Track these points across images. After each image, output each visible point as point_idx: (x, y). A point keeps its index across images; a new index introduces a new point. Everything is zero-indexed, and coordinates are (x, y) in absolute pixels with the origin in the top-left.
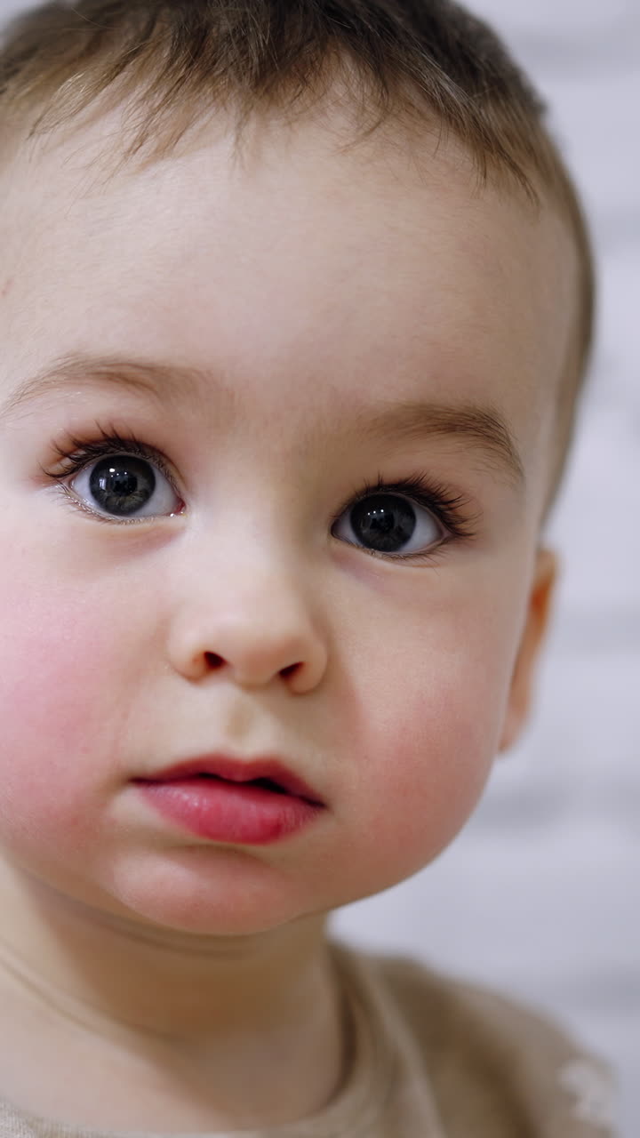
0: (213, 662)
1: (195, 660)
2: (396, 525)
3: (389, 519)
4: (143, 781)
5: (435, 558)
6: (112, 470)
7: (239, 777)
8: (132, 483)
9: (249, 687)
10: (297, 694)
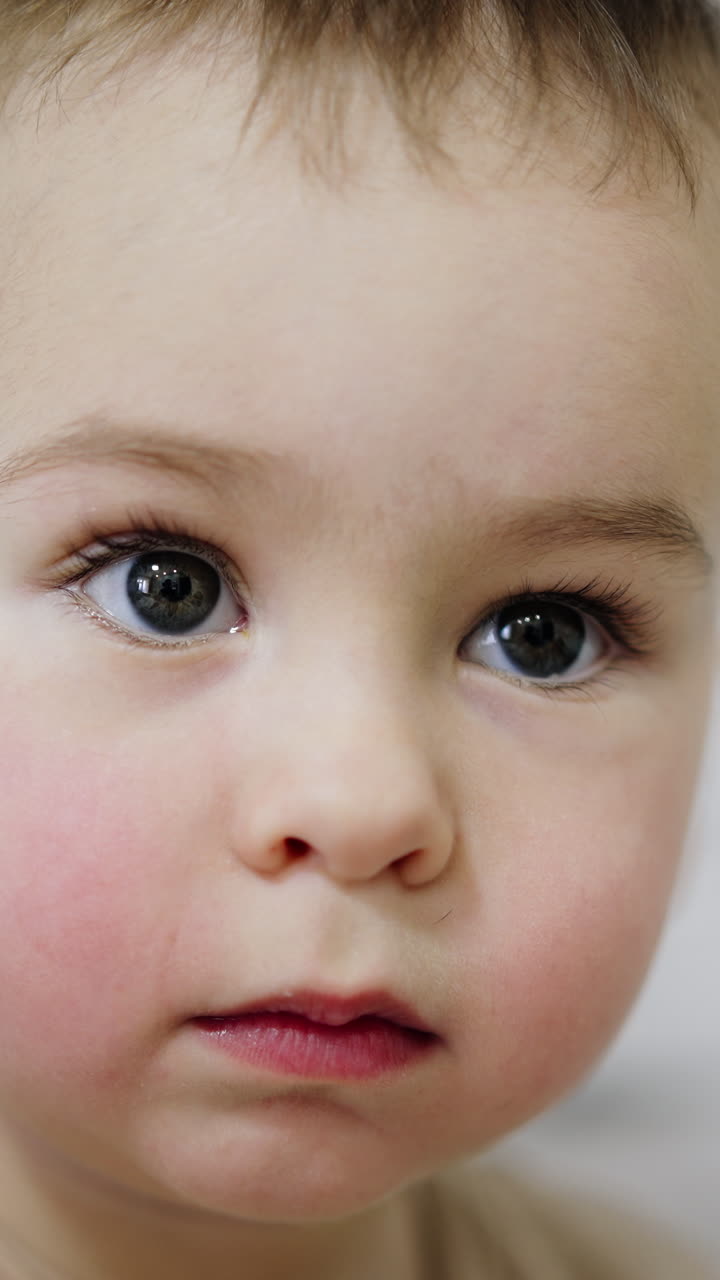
0: (296, 849)
1: (273, 849)
2: (556, 636)
3: (547, 629)
4: (209, 1021)
5: (599, 687)
6: (155, 568)
7: (337, 1018)
8: (185, 585)
9: (351, 884)
10: (412, 888)
